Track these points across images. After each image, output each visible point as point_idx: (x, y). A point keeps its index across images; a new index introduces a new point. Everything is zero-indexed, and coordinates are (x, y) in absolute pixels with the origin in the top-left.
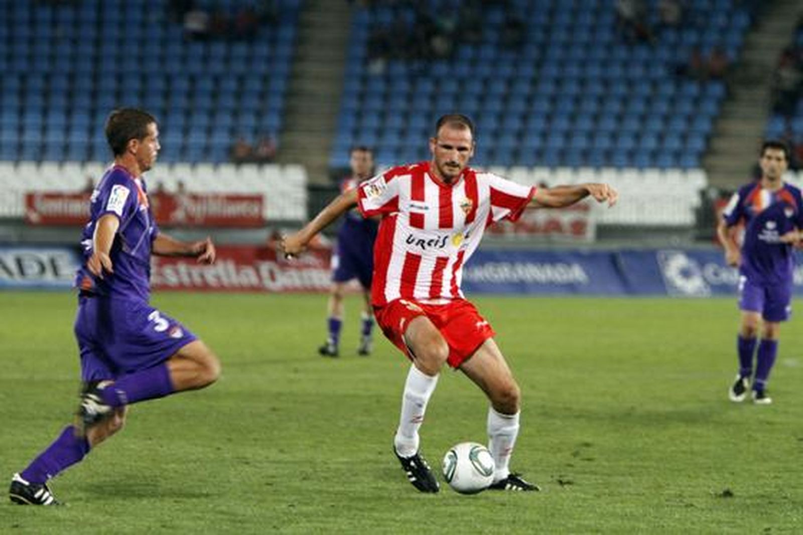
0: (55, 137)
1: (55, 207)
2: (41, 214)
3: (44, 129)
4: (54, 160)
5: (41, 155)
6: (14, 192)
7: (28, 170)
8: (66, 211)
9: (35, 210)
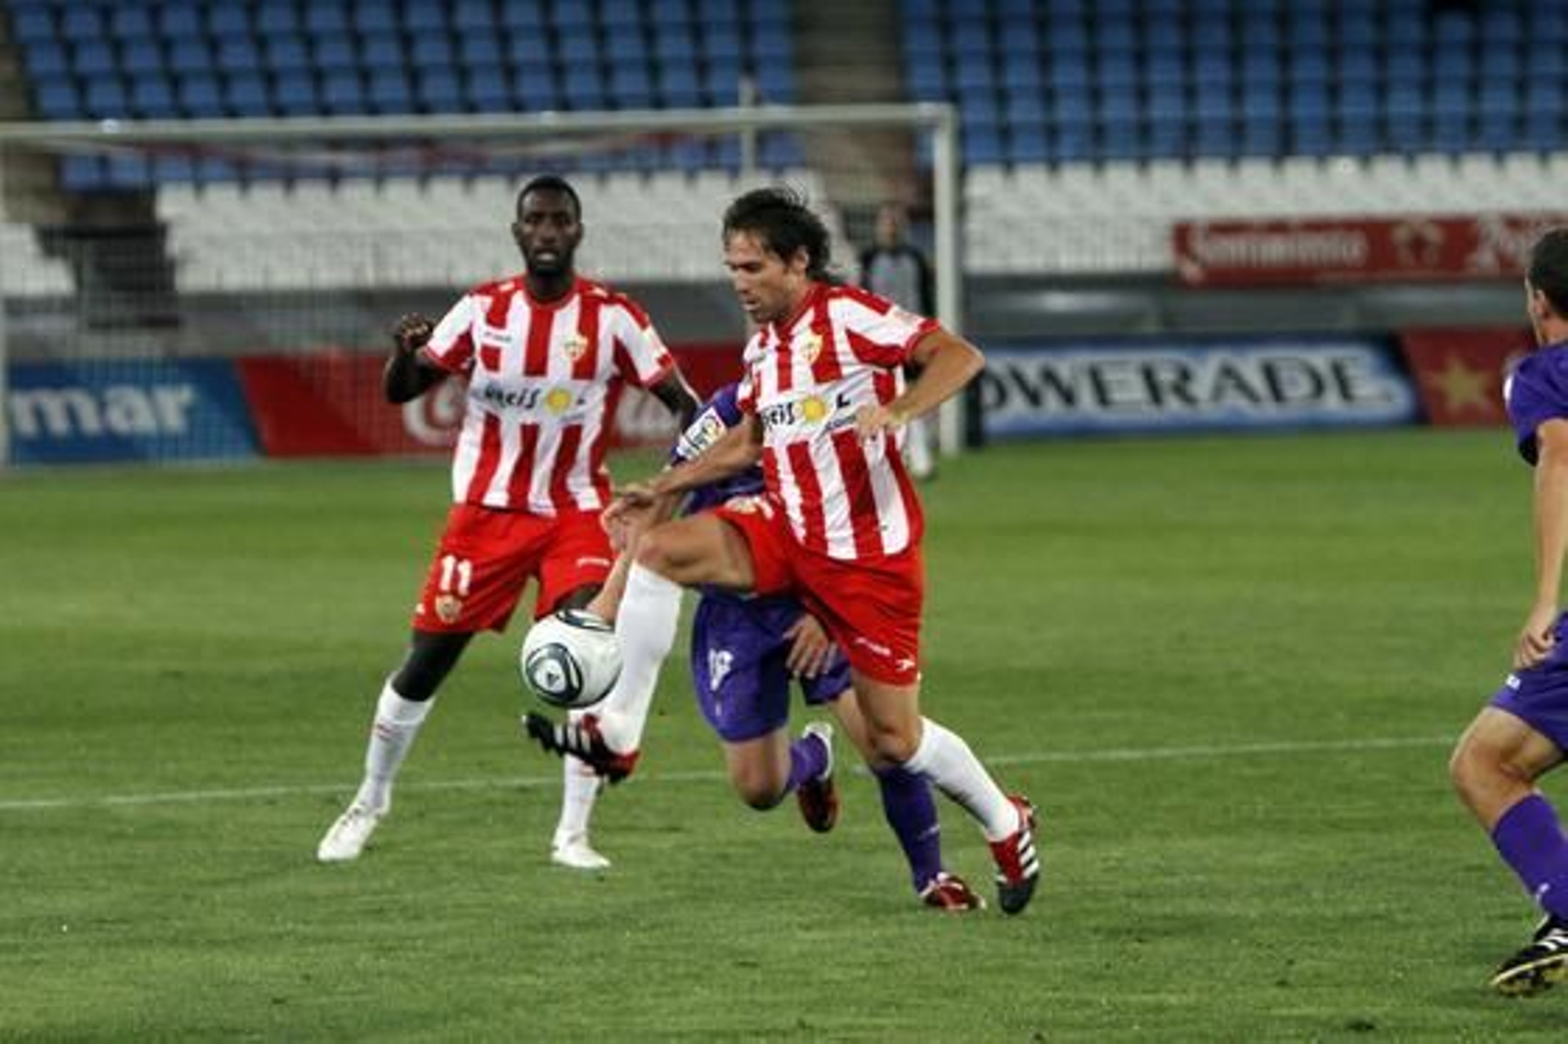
0: (1212, 108)
1: (1234, 250)
2: (1204, 265)
3: (1190, 93)
4: (1215, 154)
5: (1188, 147)
6: (1144, 221)
7: (1166, 176)
8: (1254, 257)
9: (1194, 258)
